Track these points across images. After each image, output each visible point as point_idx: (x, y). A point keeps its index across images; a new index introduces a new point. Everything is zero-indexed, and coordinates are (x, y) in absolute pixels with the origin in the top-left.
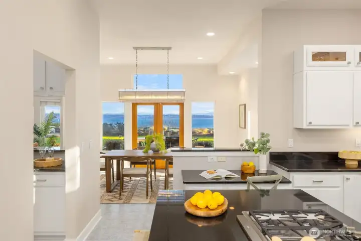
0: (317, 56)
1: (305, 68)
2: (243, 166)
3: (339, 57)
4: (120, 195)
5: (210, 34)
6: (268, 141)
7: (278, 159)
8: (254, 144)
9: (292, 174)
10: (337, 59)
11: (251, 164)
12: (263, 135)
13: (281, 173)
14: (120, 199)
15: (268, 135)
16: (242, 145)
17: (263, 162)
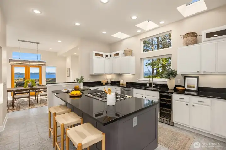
0: (96, 54)
1: (93, 57)
2: (75, 87)
3: (101, 55)
4: (14, 108)
5: (59, 41)
6: (83, 78)
7: (85, 84)
8: (79, 80)
9: (91, 87)
10: (100, 56)
11: (78, 86)
12: (82, 77)
13: (86, 87)
14: (14, 110)
15: (83, 77)
16: (75, 80)
17: (81, 85)
